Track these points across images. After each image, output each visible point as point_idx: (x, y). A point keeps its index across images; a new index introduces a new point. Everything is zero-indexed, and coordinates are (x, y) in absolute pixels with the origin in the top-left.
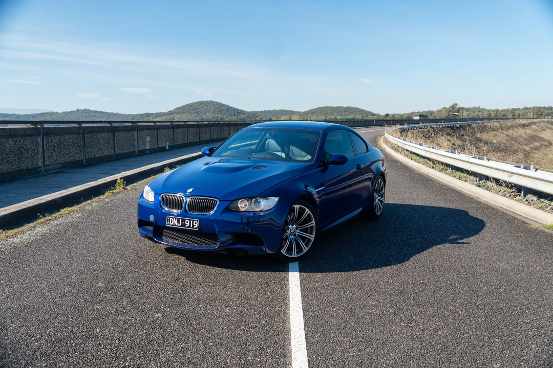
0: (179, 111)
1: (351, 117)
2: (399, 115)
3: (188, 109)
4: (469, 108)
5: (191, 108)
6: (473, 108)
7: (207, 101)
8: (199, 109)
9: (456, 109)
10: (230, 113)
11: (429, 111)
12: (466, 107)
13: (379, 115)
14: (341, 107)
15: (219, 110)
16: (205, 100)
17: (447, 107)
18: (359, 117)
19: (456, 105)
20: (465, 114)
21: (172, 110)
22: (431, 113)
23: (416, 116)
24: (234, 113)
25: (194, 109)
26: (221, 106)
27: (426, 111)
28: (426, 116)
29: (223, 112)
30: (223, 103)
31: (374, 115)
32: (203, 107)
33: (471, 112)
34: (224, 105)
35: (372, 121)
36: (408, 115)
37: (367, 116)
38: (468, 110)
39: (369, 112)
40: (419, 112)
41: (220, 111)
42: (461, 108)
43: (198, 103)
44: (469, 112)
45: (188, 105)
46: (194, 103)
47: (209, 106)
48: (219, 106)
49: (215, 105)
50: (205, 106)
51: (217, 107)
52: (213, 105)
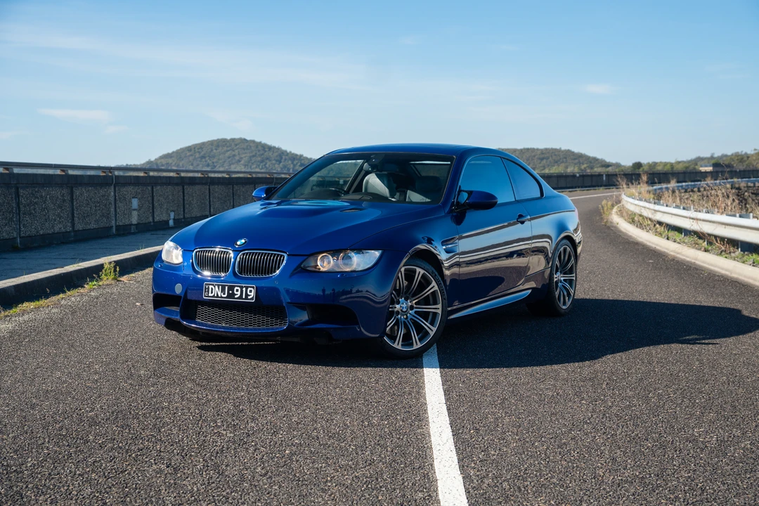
0: (170, 161)
1: (555, 170)
2: (666, 164)
3: (191, 158)
5: (197, 155)
7: (233, 140)
8: (214, 157)
10: (285, 167)
11: (737, 155)
13: (618, 165)
14: (533, 150)
15: (259, 159)
16: (229, 138)
18: (572, 169)
21: (153, 159)
22: (742, 158)
23: (706, 166)
24: (294, 166)
25: (203, 157)
26: (264, 150)
27: (729, 154)
28: (729, 166)
29: (269, 163)
30: (269, 143)
31: (608, 165)
32: (224, 153)
34: (271, 148)
35: (600, 175)
36: (687, 165)
37: (592, 168)
39: (595, 160)
40: (712, 158)
41: (262, 161)
43: (212, 143)
45: (189, 149)
46: (203, 144)
47: (236, 151)
48: (259, 151)
49: (250, 147)
50: (228, 151)
51: (256, 153)
52: (247, 149)
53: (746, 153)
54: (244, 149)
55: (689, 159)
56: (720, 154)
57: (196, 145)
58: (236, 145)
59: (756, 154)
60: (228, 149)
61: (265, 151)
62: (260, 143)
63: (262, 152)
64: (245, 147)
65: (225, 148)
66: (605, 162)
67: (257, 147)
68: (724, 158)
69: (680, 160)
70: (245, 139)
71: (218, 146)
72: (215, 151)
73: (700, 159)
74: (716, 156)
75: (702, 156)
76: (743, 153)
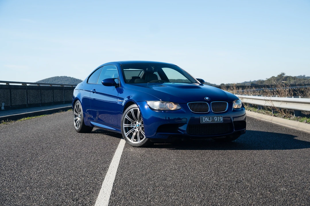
4: (295, 77)
6: (299, 76)
7: (61, 77)
9: (283, 78)
11: (259, 81)
12: (293, 76)
16: (60, 76)
17: (276, 77)
19: (283, 74)
20: (292, 82)
22: (262, 82)
27: (257, 80)
30: (76, 78)
33: (297, 80)
36: (241, 85)
38: (295, 78)
40: (250, 82)
42: (289, 77)
43: (53, 78)
44: (295, 80)
46: (49, 79)
47: (63, 81)
48: (72, 81)
49: (69, 79)
50: (59, 81)
51: (71, 82)
52: (68, 81)
53: (263, 80)
54: (66, 81)
55: (242, 82)
56: (253, 81)
57: (46, 79)
58: (63, 79)
59: (267, 80)
60: (60, 80)
61: (75, 81)
62: (73, 78)
63: (73, 82)
64: (66, 80)
65: (58, 80)
66: (210, 84)
67: (71, 79)
68: (255, 82)
69: (238, 83)
70: (66, 77)
71: (55, 79)
72: (54, 81)
73: (246, 82)
74: (252, 81)
75: (246, 81)
76: (262, 80)
